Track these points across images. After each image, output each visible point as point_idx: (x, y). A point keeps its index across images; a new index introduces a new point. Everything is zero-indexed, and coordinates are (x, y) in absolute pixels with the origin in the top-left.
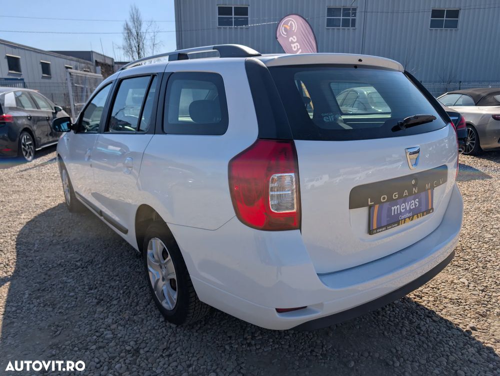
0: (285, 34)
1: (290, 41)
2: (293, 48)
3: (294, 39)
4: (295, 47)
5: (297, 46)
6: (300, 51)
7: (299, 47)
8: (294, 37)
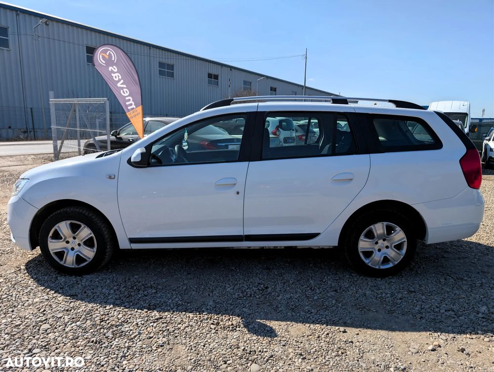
0: (104, 62)
1: (110, 70)
2: (114, 78)
3: (115, 69)
4: (116, 77)
5: (118, 76)
6: (122, 81)
7: (120, 78)
8: (114, 67)
